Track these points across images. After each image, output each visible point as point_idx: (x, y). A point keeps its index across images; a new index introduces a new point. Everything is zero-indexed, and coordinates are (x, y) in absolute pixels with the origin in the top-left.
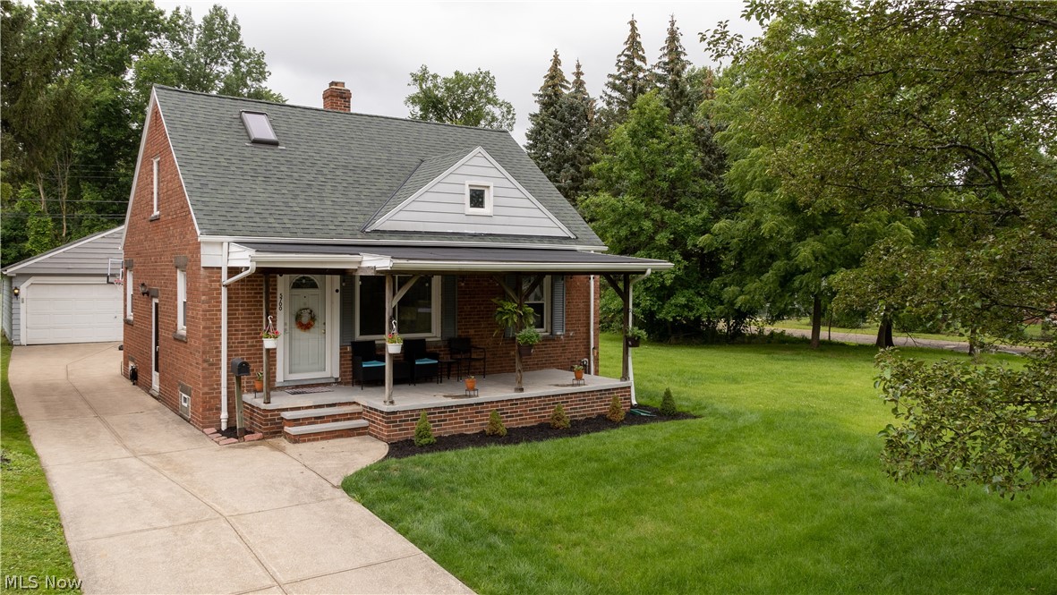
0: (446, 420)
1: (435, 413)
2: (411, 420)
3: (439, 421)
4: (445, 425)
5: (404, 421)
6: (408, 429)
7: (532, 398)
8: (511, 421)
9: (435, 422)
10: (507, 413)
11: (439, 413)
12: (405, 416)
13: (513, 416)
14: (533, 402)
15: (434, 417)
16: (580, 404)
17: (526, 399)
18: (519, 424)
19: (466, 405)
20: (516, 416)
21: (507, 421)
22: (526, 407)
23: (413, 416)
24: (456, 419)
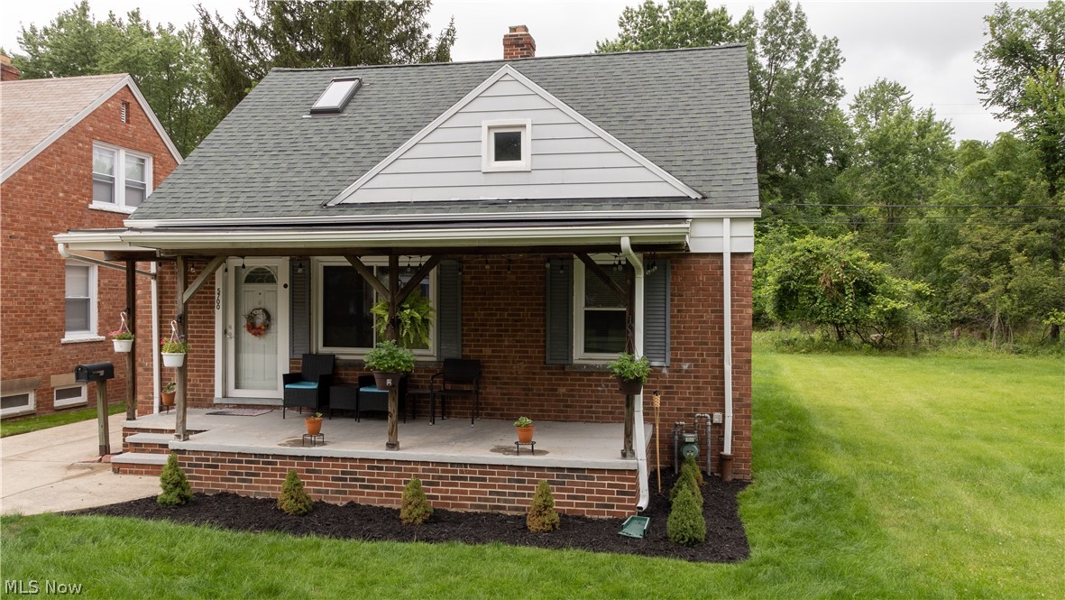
0: (258, 475)
1: (241, 462)
2: (207, 466)
3: (247, 474)
4: (256, 481)
5: (196, 465)
6: (200, 478)
7: (409, 462)
8: (368, 494)
9: (241, 474)
10: (363, 480)
11: (247, 462)
12: (197, 459)
13: (373, 487)
14: (412, 470)
15: (239, 468)
16: (513, 487)
17: (397, 462)
18: (385, 501)
19: (291, 457)
20: (379, 488)
21: (363, 494)
22: (398, 476)
23: (208, 460)
24: (275, 476)
